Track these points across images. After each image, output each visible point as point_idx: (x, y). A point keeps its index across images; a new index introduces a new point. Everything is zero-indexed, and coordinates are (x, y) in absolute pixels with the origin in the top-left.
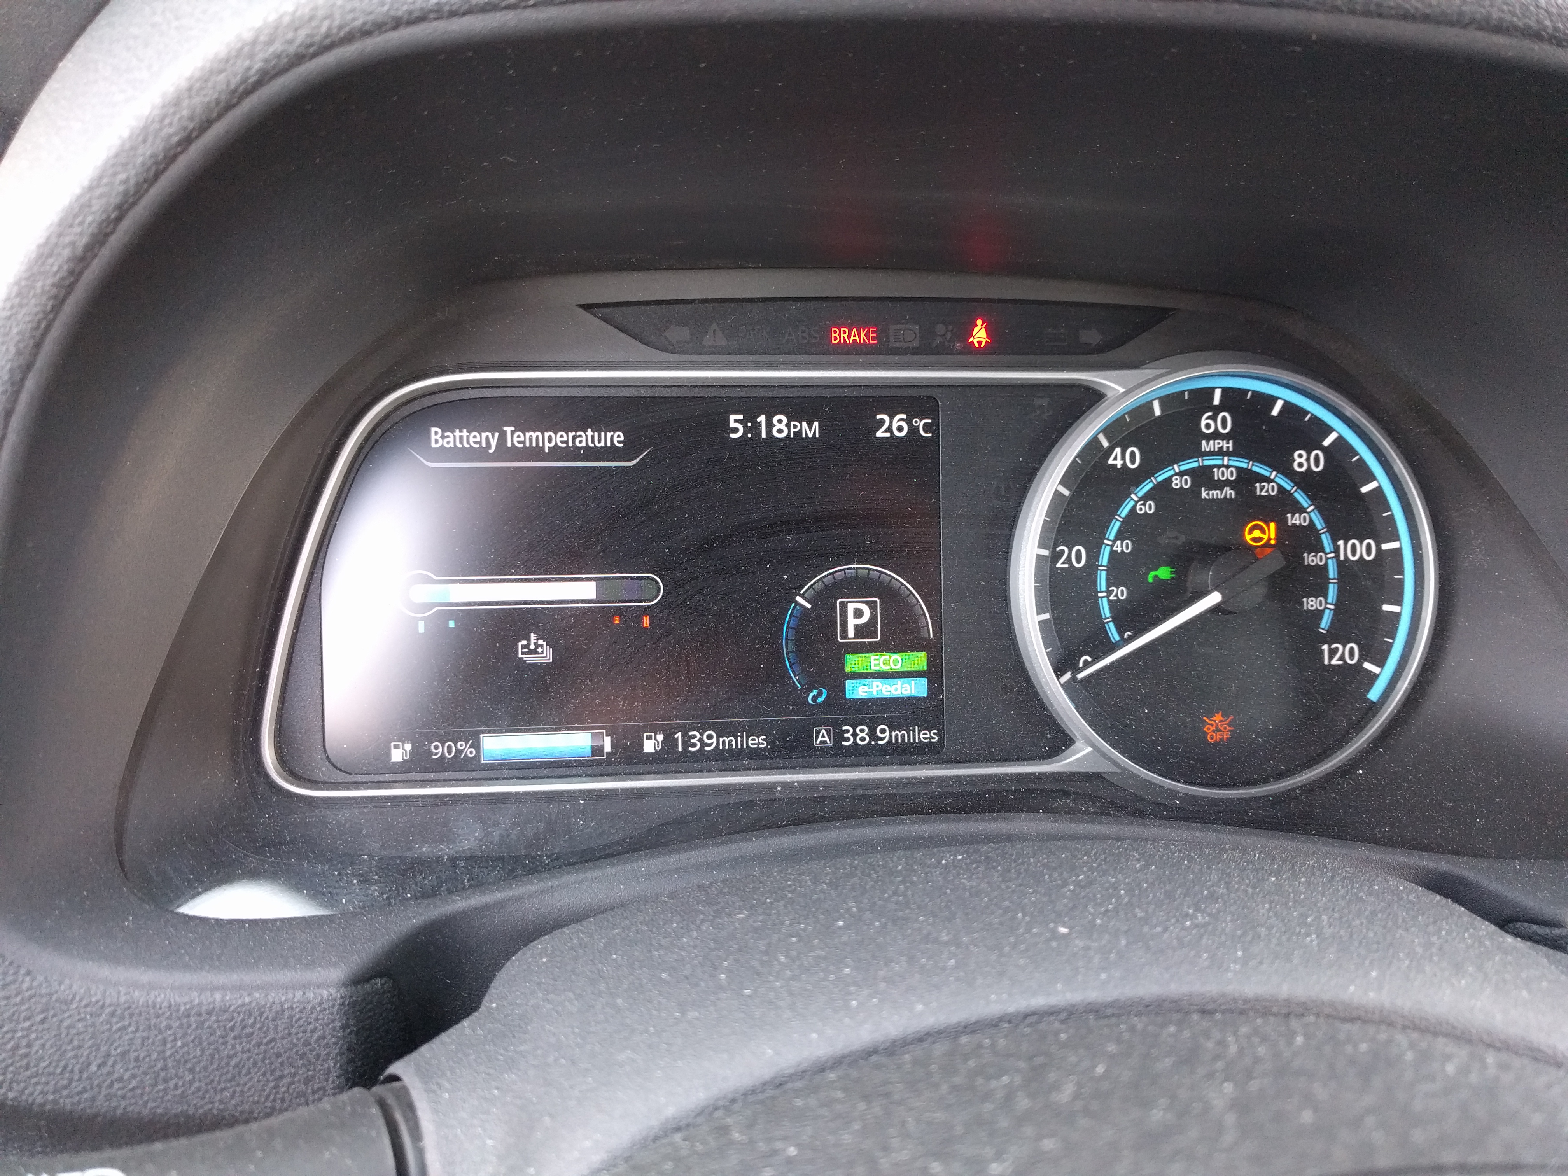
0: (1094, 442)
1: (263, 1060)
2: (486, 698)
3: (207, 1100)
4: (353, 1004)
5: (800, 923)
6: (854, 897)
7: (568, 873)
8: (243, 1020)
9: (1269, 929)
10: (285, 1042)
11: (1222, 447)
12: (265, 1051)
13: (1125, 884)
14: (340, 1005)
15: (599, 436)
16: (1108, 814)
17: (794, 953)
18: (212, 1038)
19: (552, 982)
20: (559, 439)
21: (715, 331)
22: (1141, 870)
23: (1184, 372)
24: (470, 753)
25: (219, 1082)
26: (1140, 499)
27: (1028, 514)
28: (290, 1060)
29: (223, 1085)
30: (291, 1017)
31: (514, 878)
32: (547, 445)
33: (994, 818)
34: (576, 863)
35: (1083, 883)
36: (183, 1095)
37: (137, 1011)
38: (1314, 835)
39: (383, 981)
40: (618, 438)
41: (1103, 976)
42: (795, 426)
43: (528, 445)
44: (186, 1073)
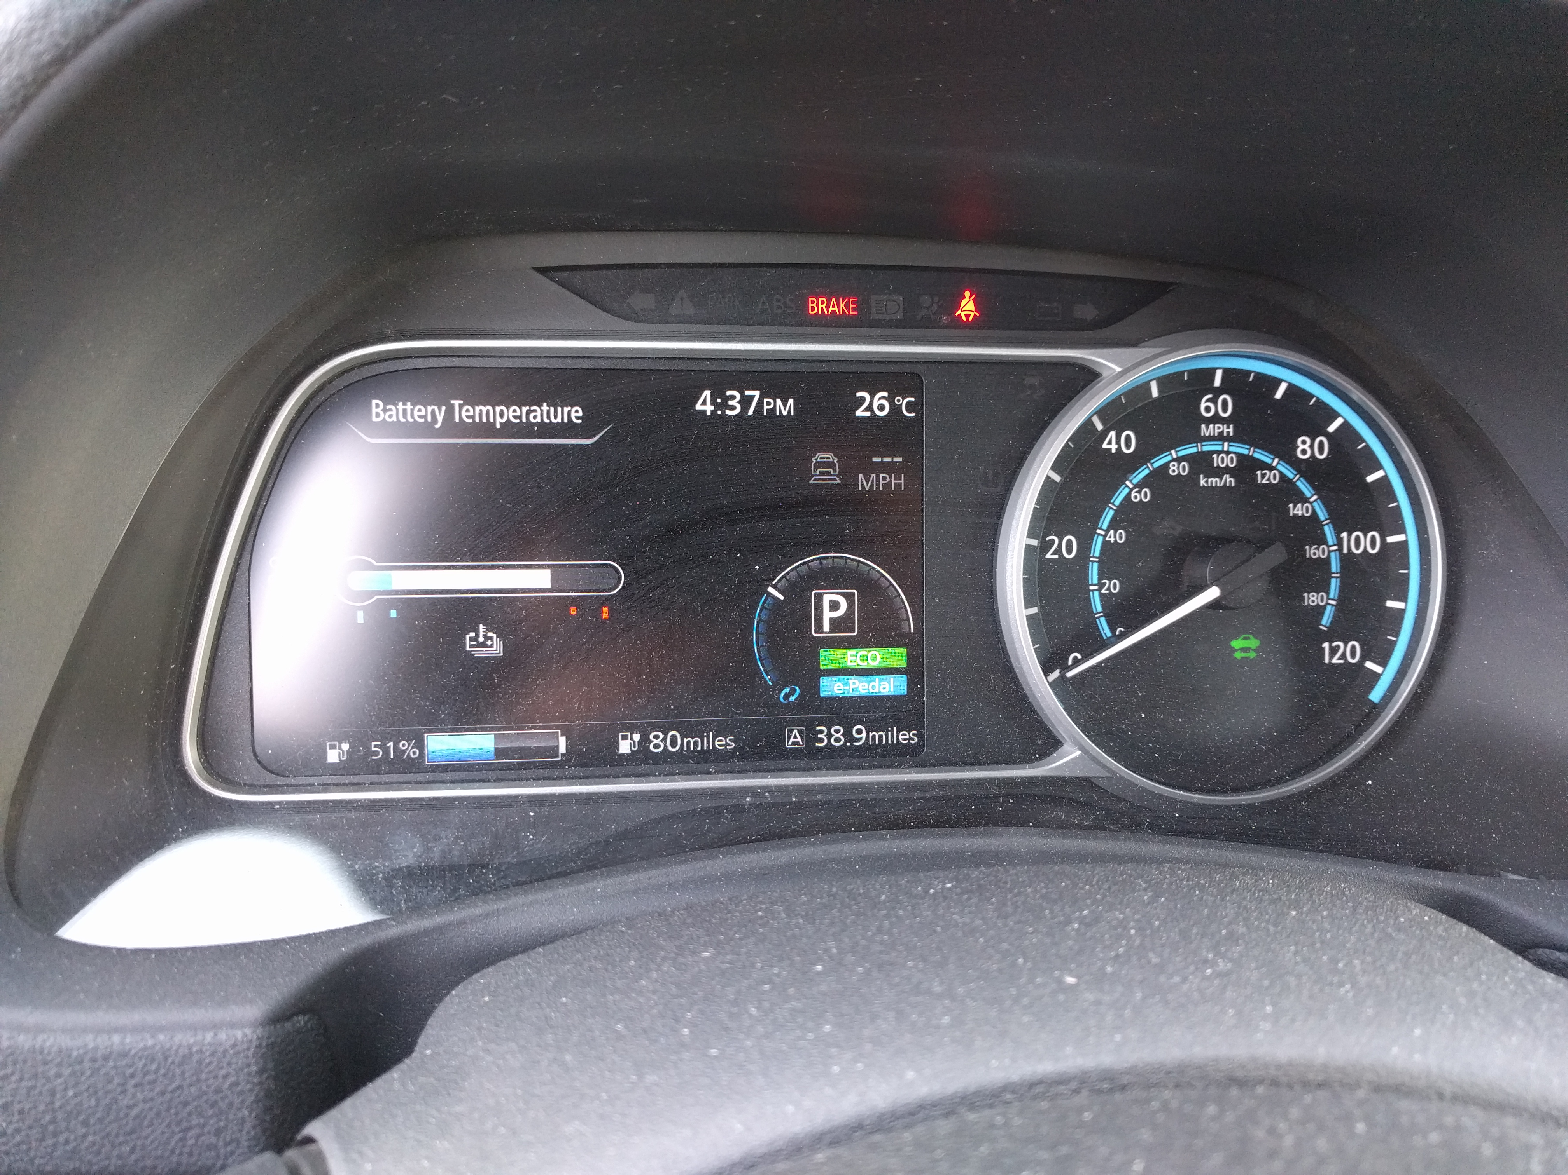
0: (1088, 424)
1: (168, 1109)
2: (428, 699)
3: (102, 1156)
4: (271, 1046)
5: (772, 966)
6: (834, 934)
7: (516, 894)
8: (145, 1065)
9: (1299, 977)
10: (193, 1089)
11: (1223, 432)
12: (171, 1100)
13: (1134, 921)
14: (256, 1047)
15: (556, 411)
16: (1104, 829)
17: (766, 1004)
18: (110, 1087)
19: (494, 1028)
20: (511, 414)
21: (682, 299)
22: (1149, 903)
23: (1187, 351)
24: (414, 753)
25: (117, 1136)
26: (1135, 486)
27: (1017, 501)
28: (199, 1110)
29: (121, 1139)
30: (199, 1062)
31: (456, 899)
32: (498, 420)
33: (981, 833)
34: (525, 883)
35: (1087, 921)
36: (75, 1151)
37: (21, 1058)
38: (1321, 851)
39: (306, 1018)
40: (576, 413)
41: (1118, 1037)
42: (769, 404)
43: (477, 420)
44: (79, 1126)
